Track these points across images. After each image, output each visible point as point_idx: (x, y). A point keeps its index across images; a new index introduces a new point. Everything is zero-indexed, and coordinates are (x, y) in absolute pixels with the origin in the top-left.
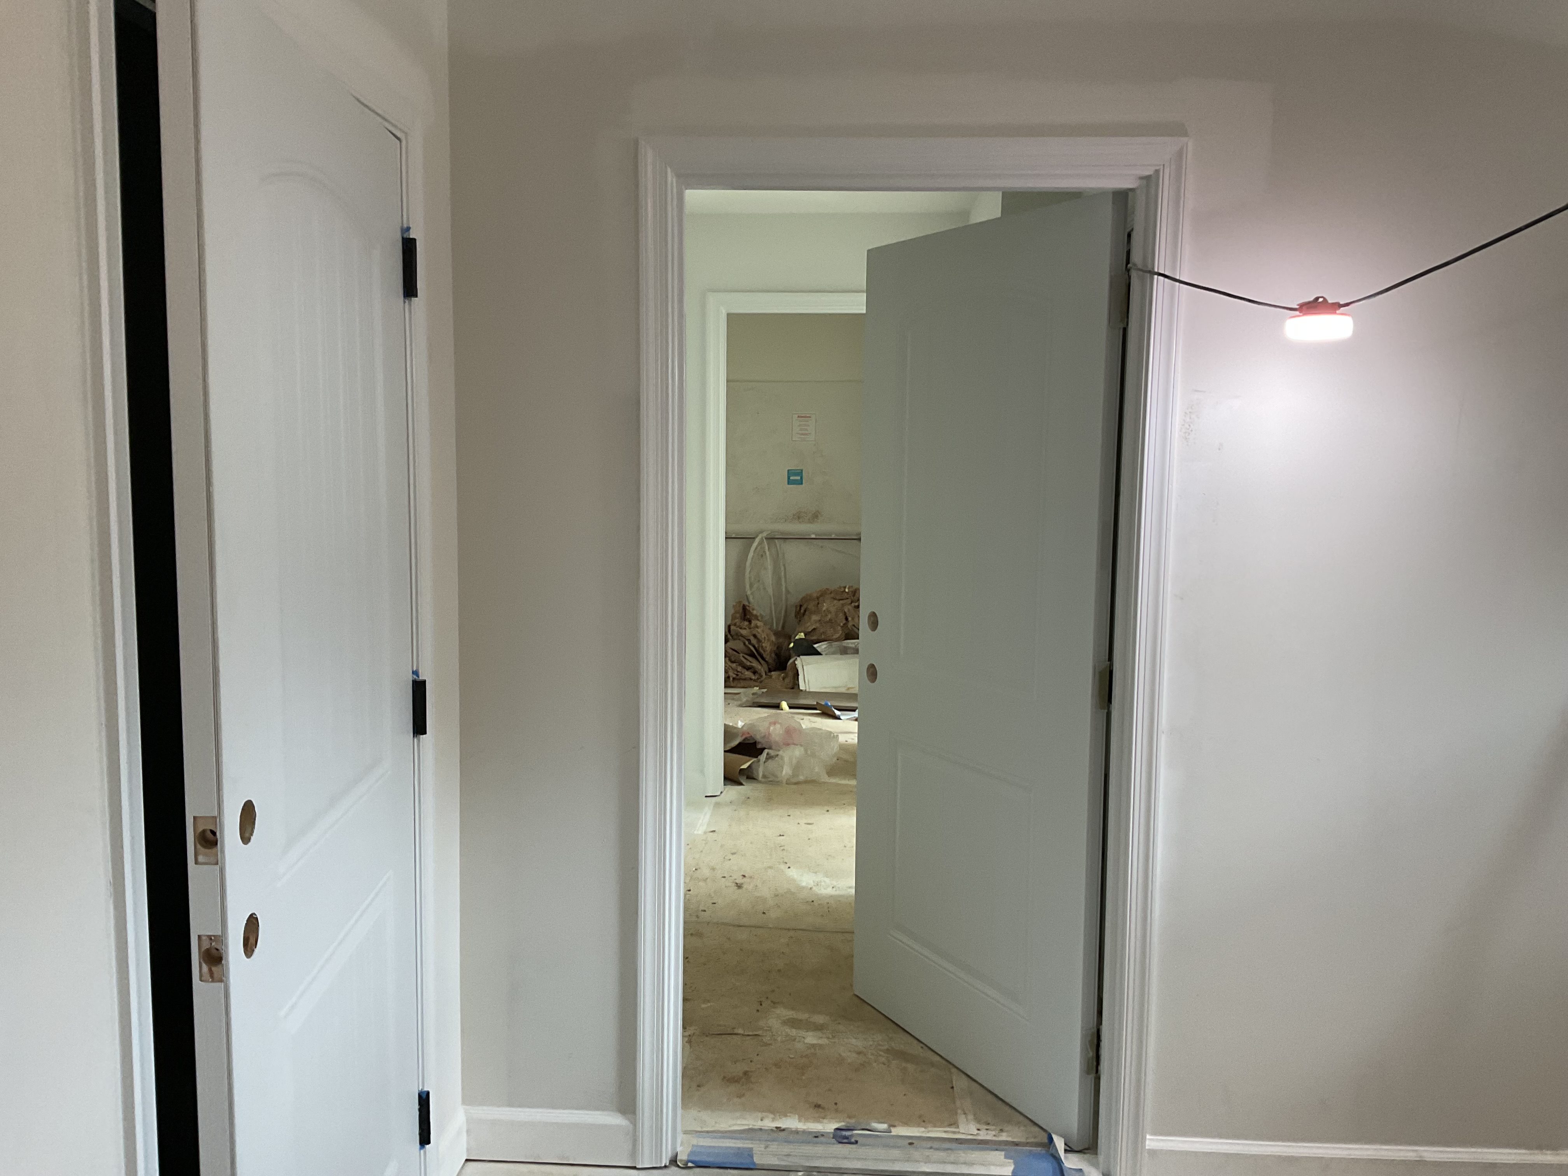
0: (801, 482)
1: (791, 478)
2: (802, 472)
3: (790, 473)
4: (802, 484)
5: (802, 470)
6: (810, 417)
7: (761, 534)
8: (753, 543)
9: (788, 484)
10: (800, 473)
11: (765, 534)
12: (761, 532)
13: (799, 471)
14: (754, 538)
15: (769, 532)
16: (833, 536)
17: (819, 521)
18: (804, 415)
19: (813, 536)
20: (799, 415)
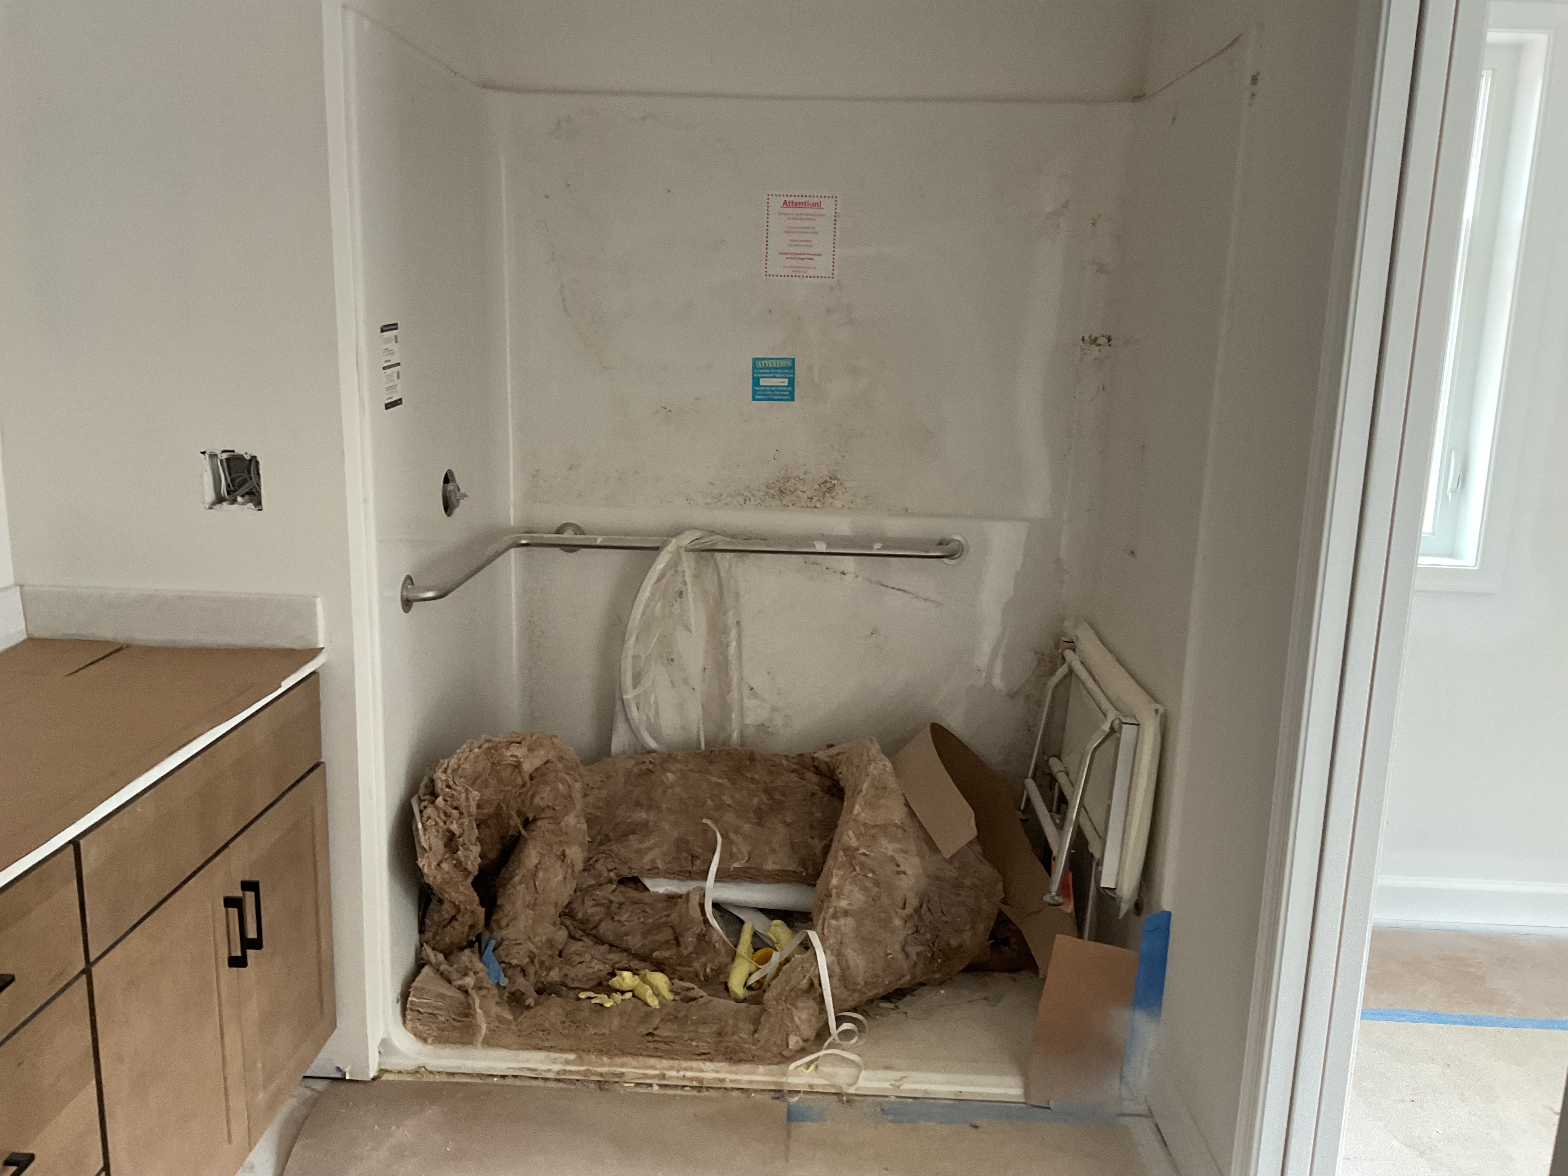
0: (788, 394)
1: (763, 382)
2: (793, 368)
3: (760, 368)
4: (793, 399)
5: (793, 360)
6: (817, 205)
7: (674, 541)
8: (653, 560)
9: (754, 399)
10: (788, 368)
11: (686, 540)
12: (676, 533)
13: (783, 363)
14: (657, 549)
15: (698, 534)
16: (876, 548)
17: (838, 504)
18: (802, 200)
19: (821, 547)
20: (788, 199)
